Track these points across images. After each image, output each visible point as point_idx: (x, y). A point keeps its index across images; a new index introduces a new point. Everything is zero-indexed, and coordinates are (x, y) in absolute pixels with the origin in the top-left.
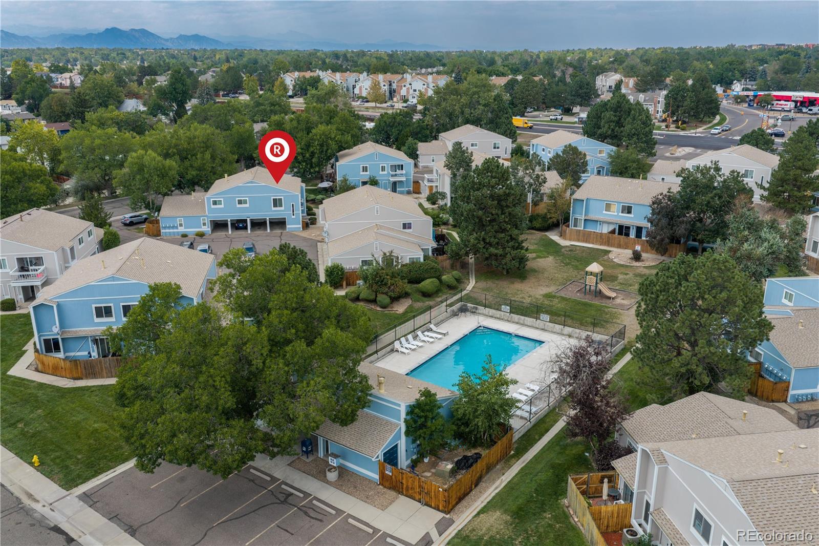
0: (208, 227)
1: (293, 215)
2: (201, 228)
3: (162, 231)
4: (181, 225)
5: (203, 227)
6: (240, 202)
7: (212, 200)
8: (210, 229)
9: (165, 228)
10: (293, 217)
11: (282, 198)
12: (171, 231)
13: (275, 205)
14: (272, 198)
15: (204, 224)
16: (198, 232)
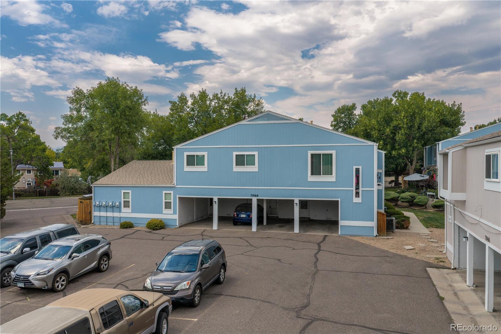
0: (175, 213)
1: (357, 194)
2: (161, 213)
3: (96, 214)
4: (126, 204)
5: (165, 211)
6: (240, 160)
7: (186, 154)
8: (176, 217)
9: (100, 207)
10: (356, 200)
11: (334, 152)
12: (110, 214)
13: (315, 171)
14: (310, 153)
15: (168, 205)
16: (153, 220)
